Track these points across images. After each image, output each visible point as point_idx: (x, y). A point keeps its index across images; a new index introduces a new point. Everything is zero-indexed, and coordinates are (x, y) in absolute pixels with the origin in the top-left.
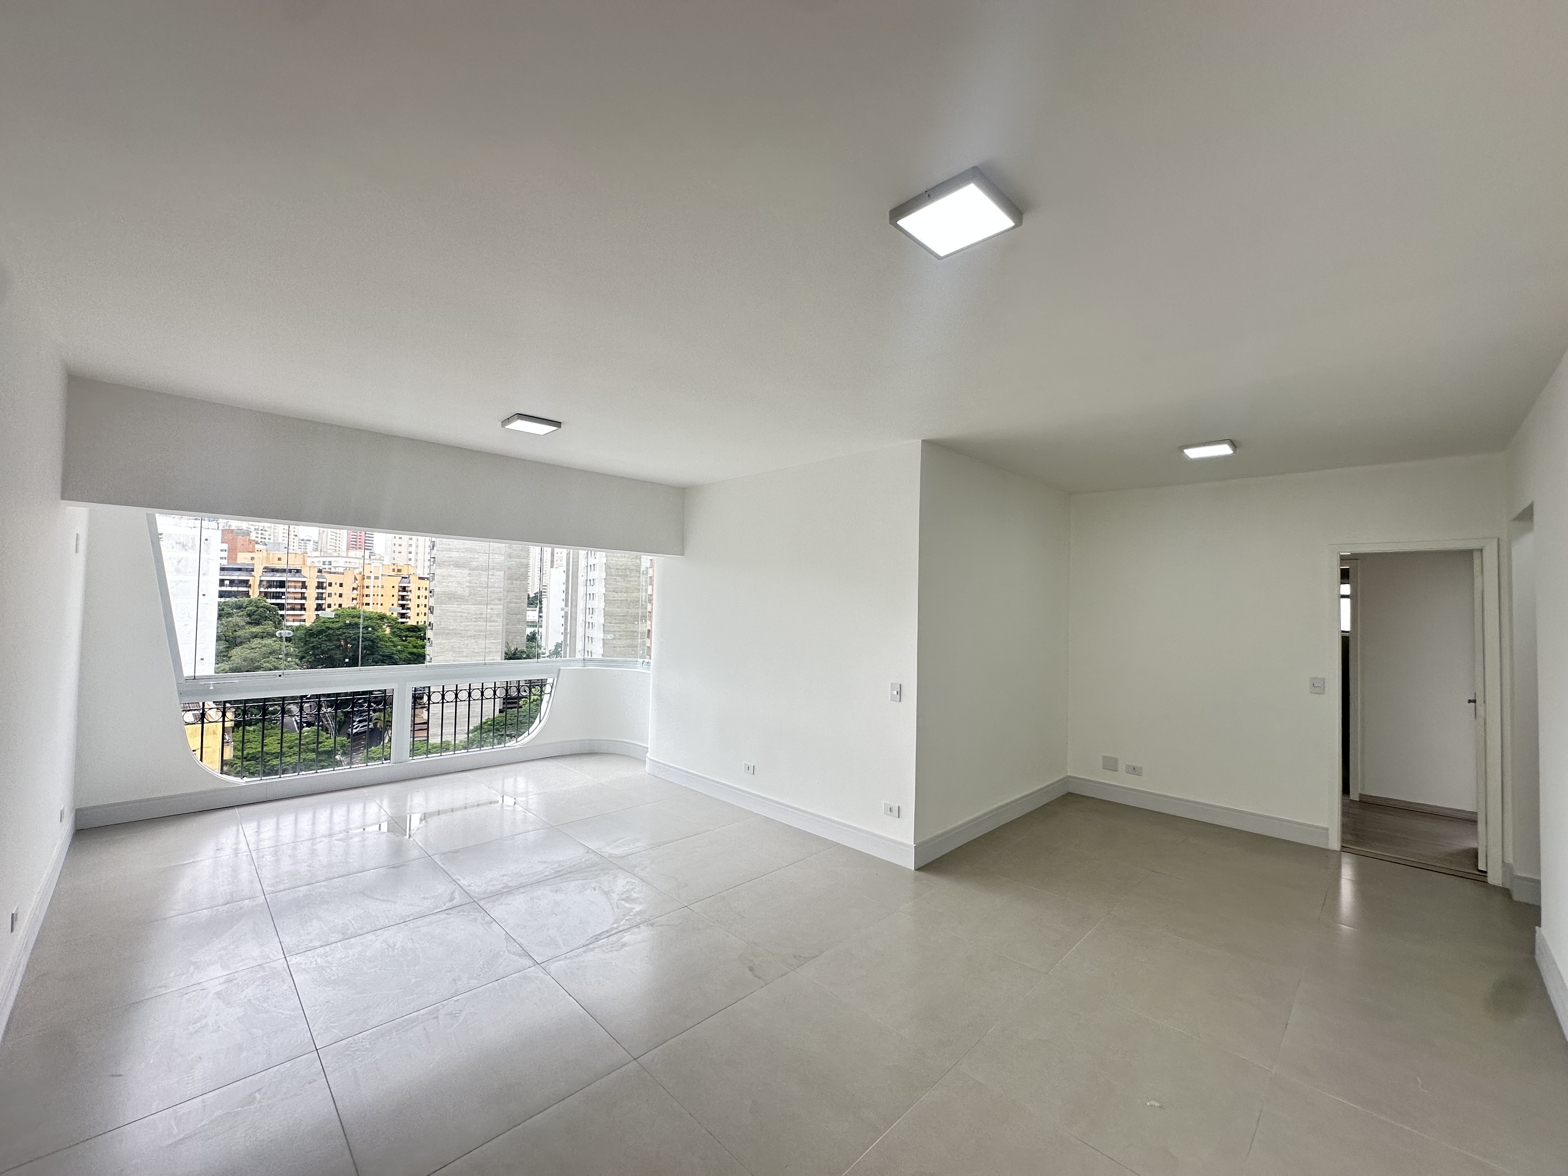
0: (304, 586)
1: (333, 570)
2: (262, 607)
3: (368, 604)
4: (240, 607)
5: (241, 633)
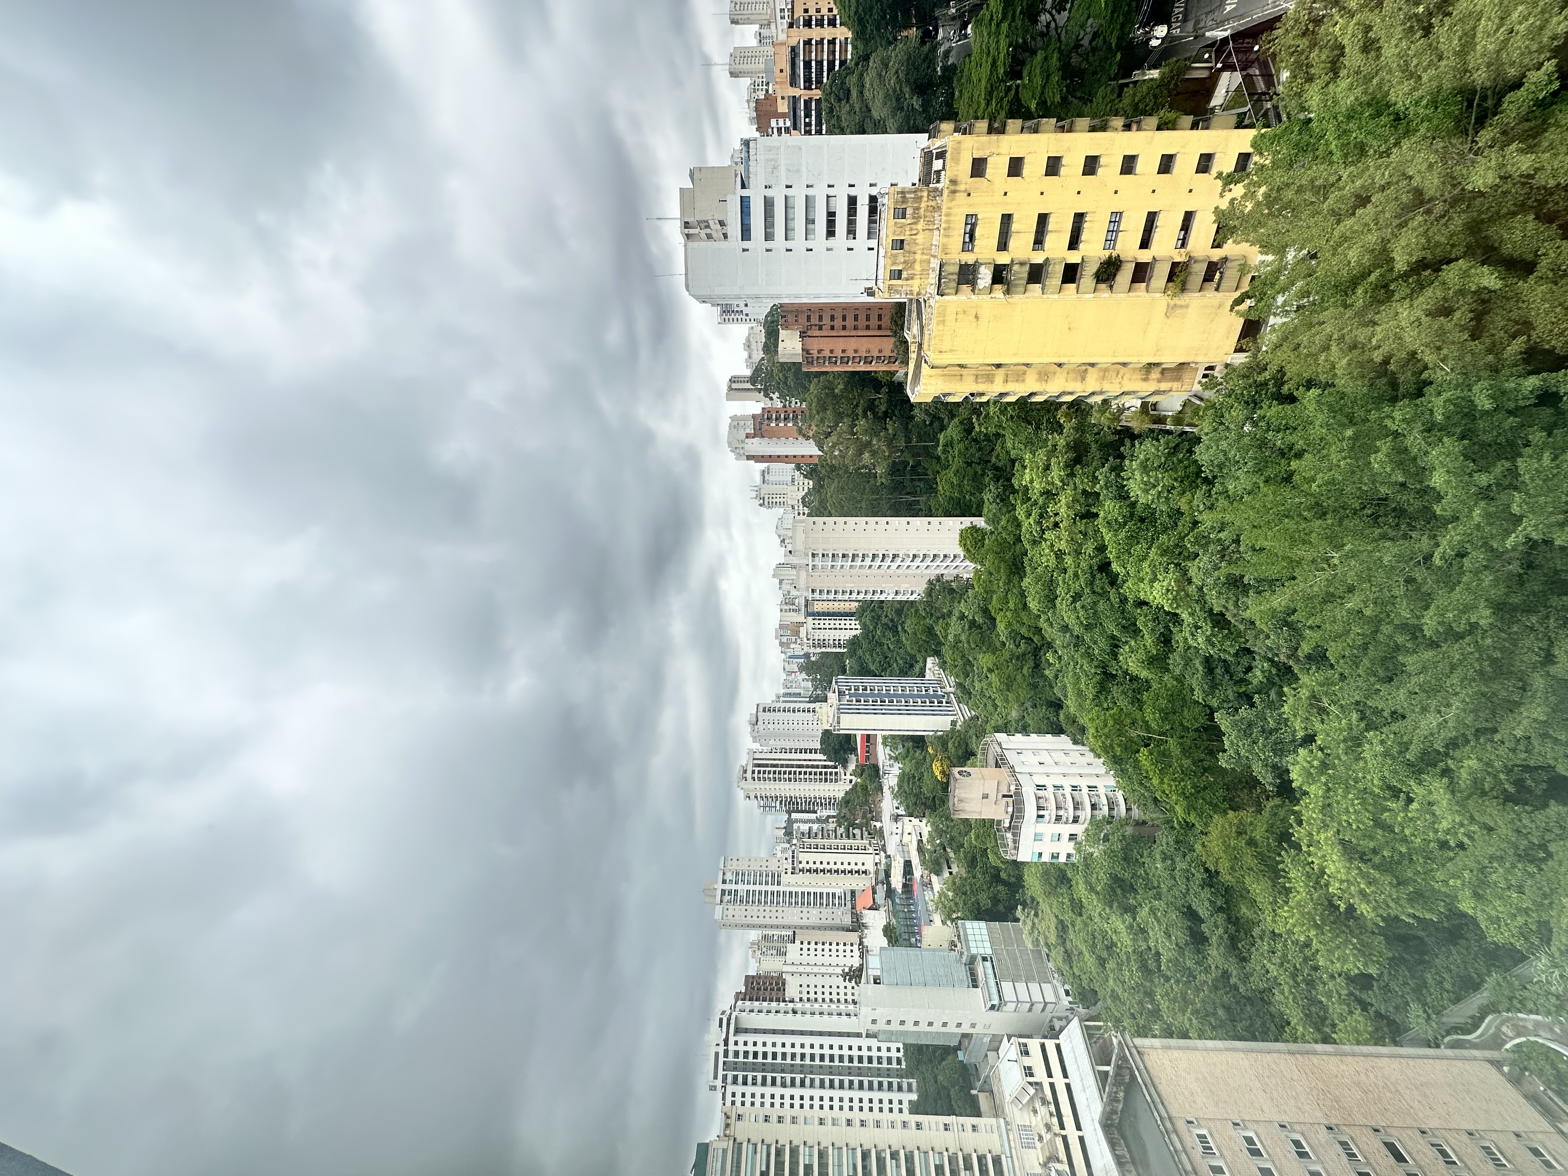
0: (809, 42)
2: (831, 89)
4: (831, 110)
5: (857, 107)
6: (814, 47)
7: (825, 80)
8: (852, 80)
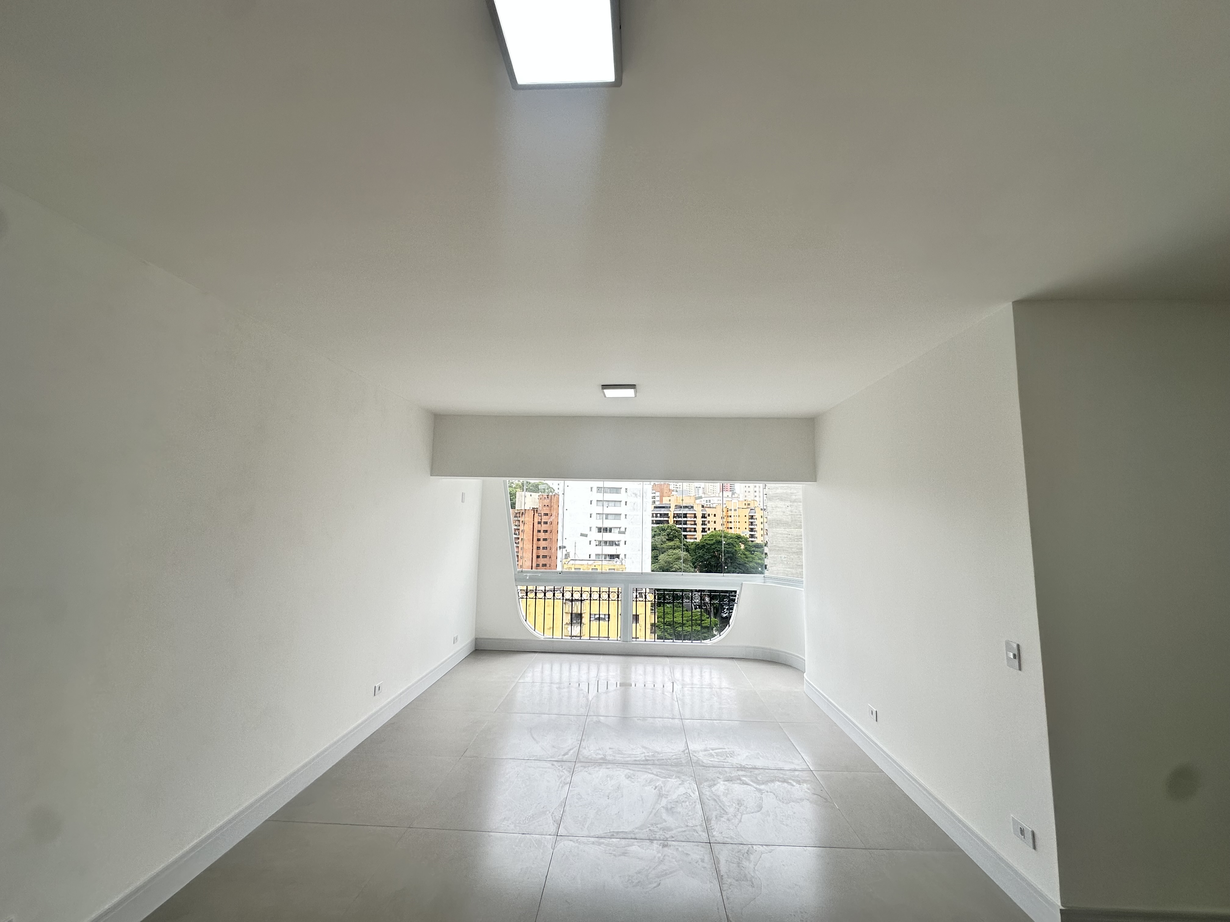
0: (695, 517)
1: (711, 506)
2: (673, 530)
3: (731, 528)
4: (664, 530)
5: (664, 546)
6: (693, 519)
7: (678, 526)
8: (676, 542)
